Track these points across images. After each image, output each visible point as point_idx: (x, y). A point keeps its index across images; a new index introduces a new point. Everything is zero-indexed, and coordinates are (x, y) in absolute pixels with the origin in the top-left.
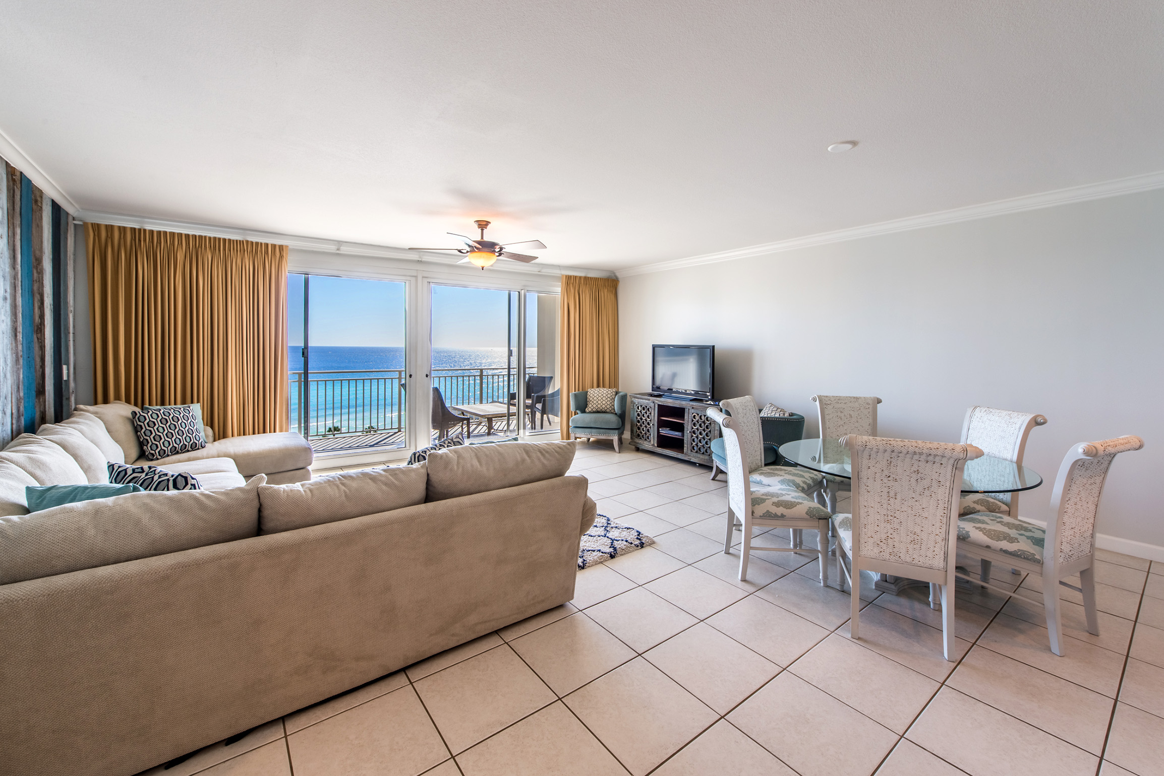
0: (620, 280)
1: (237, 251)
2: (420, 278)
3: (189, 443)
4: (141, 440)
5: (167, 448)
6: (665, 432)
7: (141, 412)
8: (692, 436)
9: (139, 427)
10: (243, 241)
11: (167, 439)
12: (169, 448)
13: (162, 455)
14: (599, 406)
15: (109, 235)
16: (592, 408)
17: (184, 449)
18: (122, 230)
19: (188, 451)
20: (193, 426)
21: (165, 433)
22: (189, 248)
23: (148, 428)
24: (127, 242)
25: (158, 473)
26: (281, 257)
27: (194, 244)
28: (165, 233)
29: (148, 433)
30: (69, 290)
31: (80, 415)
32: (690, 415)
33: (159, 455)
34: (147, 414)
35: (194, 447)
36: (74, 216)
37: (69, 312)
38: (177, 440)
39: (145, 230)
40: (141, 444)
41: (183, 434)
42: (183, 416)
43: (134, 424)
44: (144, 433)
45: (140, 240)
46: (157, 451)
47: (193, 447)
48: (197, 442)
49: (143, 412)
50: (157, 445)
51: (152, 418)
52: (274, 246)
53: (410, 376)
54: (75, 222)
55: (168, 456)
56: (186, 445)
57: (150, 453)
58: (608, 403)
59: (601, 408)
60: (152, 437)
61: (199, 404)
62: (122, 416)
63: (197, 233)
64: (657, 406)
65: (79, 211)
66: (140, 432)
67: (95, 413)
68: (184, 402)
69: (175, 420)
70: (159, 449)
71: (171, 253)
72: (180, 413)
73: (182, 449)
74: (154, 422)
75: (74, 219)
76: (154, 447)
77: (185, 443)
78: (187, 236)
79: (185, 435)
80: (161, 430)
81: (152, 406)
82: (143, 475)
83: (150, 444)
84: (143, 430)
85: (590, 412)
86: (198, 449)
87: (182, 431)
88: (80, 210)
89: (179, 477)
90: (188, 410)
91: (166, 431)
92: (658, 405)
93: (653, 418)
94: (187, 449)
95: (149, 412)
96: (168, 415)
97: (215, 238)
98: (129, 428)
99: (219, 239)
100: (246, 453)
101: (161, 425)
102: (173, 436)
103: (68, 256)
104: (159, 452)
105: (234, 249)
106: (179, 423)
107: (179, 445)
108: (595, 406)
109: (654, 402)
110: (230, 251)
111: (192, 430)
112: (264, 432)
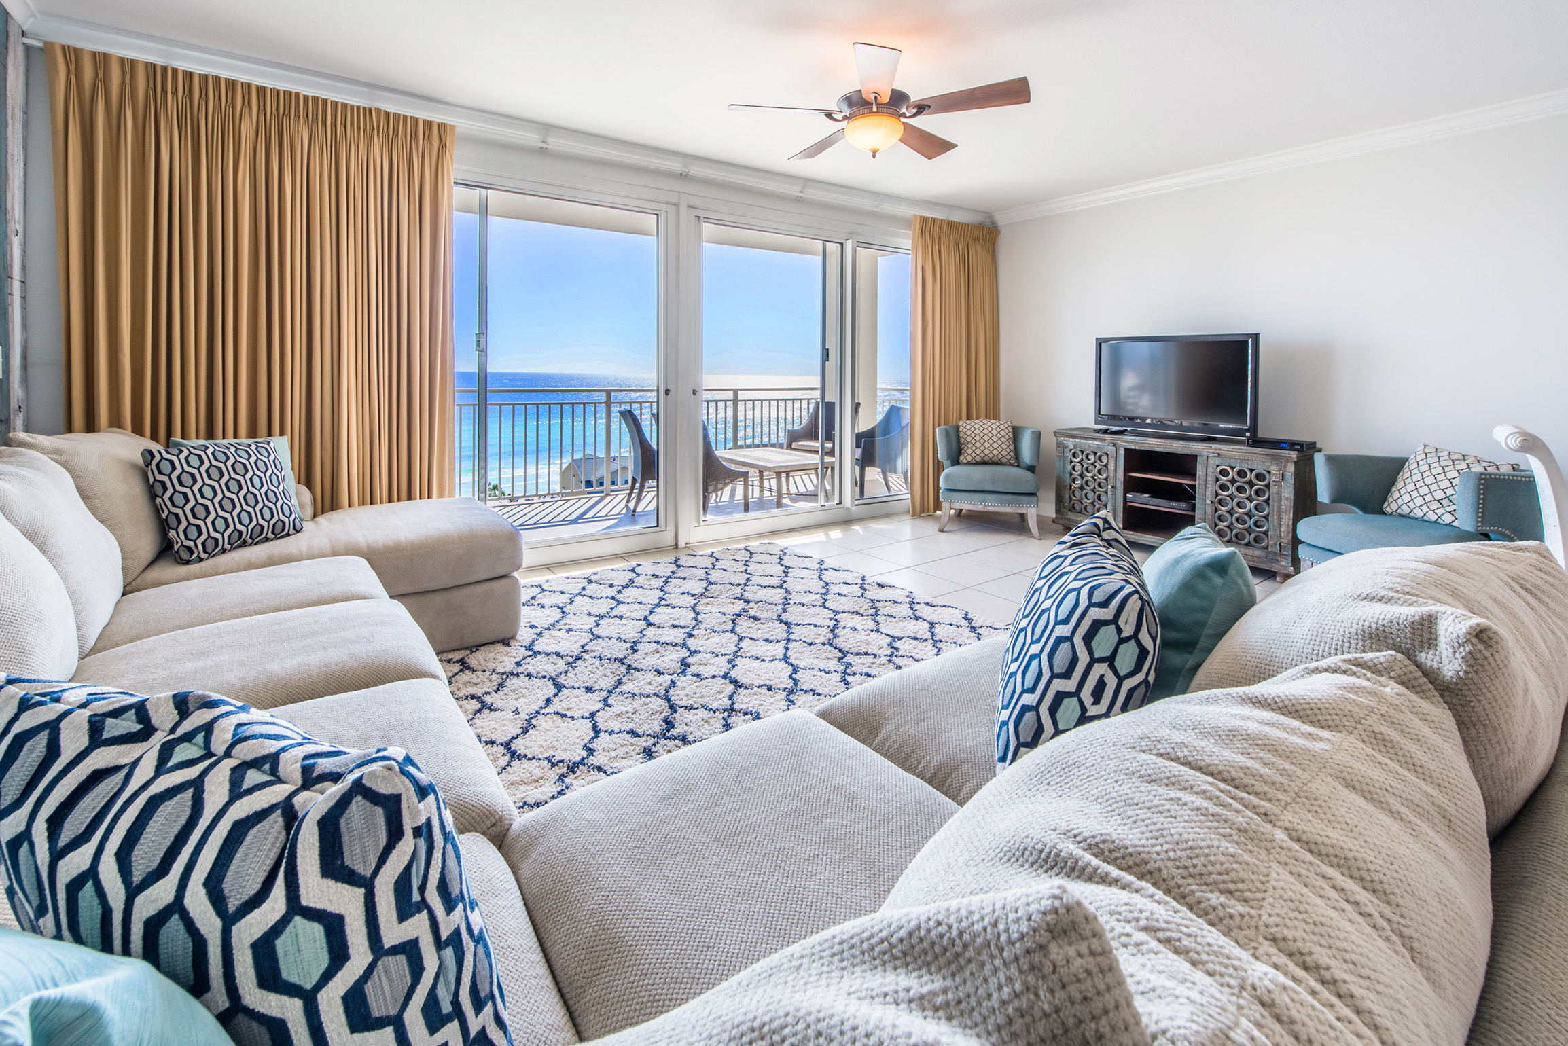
0: (1001, 229)
1: (359, 128)
2: (683, 208)
3: (268, 522)
4: (164, 516)
5: (222, 534)
6: (1143, 500)
7: (163, 452)
8: (1216, 510)
9: (158, 487)
10: (370, 110)
11: (221, 513)
12: (226, 534)
13: (210, 551)
14: (987, 452)
15: (101, 75)
16: (974, 455)
17: (258, 537)
18: (129, 66)
19: (267, 539)
20: (276, 483)
21: (216, 501)
22: (265, 115)
23: (179, 488)
24: (137, 96)
25: (228, 754)
26: (442, 146)
27: (274, 109)
28: (217, 79)
29: (179, 500)
30: (10, 182)
31: (11, 455)
32: (1210, 470)
33: (205, 551)
34: (178, 456)
35: (281, 531)
36: (24, 29)
37: (11, 231)
38: (244, 516)
39: (175, 71)
40: (163, 526)
41: (257, 502)
42: (255, 463)
43: (148, 480)
44: (171, 499)
45: (164, 91)
46: (199, 542)
47: (276, 532)
48: (286, 520)
49: (168, 453)
50: (198, 527)
51: (189, 465)
52: (429, 124)
53: (667, 392)
54: (26, 40)
55: (224, 551)
56: (262, 527)
57: (182, 545)
58: (1004, 446)
59: (991, 455)
60: (188, 508)
61: (285, 438)
62: (120, 461)
63: (282, 86)
64: (1122, 452)
65: (34, 16)
66: (162, 497)
67: (55, 454)
68: (253, 433)
69: (238, 471)
70: (205, 536)
71: (228, 125)
72: (250, 456)
73: (254, 536)
74: (192, 475)
75: (23, 34)
76: (193, 533)
77: (261, 522)
78: (262, 90)
79: (260, 505)
80: (208, 492)
81: (189, 439)
82: (149, 752)
83: (184, 524)
84: (168, 494)
85: (969, 463)
86: (288, 535)
87: (255, 495)
88: (38, 16)
89: (358, 802)
90: (266, 449)
91: (220, 496)
92: (1127, 450)
93: (1112, 474)
94: (264, 535)
95: (181, 451)
96: (223, 459)
97: (316, 99)
98: (136, 488)
99: (325, 101)
100: (391, 544)
101: (207, 481)
102: (234, 507)
103: (9, 107)
104: (204, 544)
105: (352, 124)
106: (248, 476)
107: (247, 527)
108: (978, 451)
109: (1114, 445)
110: (345, 127)
111: (275, 493)
112: (410, 497)
